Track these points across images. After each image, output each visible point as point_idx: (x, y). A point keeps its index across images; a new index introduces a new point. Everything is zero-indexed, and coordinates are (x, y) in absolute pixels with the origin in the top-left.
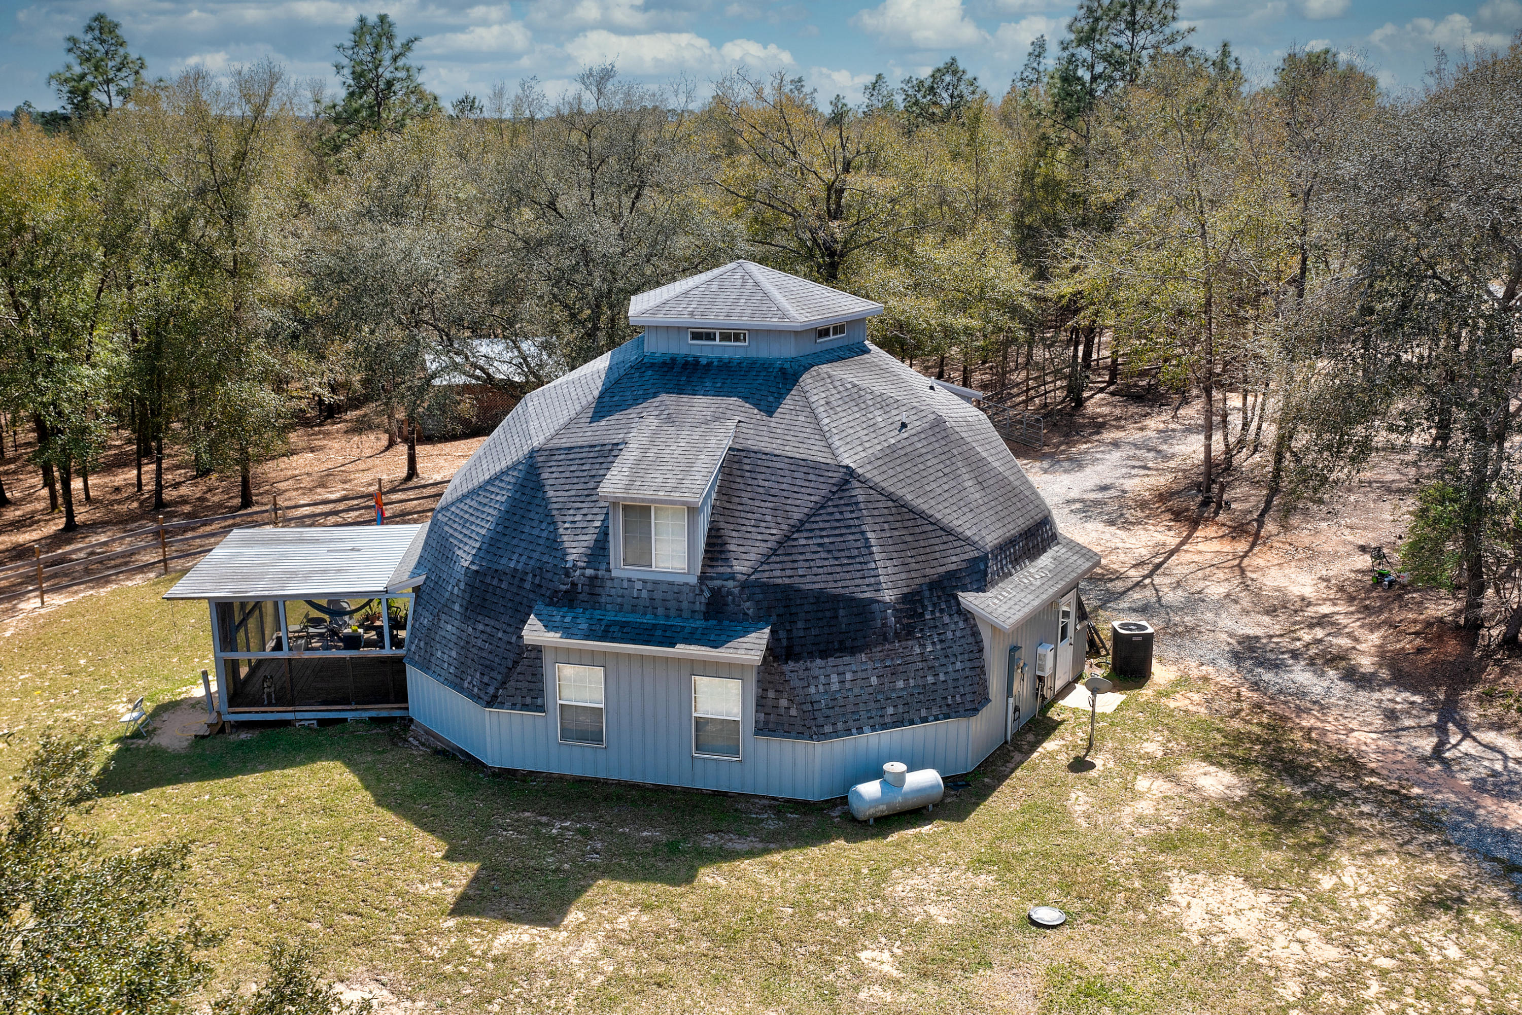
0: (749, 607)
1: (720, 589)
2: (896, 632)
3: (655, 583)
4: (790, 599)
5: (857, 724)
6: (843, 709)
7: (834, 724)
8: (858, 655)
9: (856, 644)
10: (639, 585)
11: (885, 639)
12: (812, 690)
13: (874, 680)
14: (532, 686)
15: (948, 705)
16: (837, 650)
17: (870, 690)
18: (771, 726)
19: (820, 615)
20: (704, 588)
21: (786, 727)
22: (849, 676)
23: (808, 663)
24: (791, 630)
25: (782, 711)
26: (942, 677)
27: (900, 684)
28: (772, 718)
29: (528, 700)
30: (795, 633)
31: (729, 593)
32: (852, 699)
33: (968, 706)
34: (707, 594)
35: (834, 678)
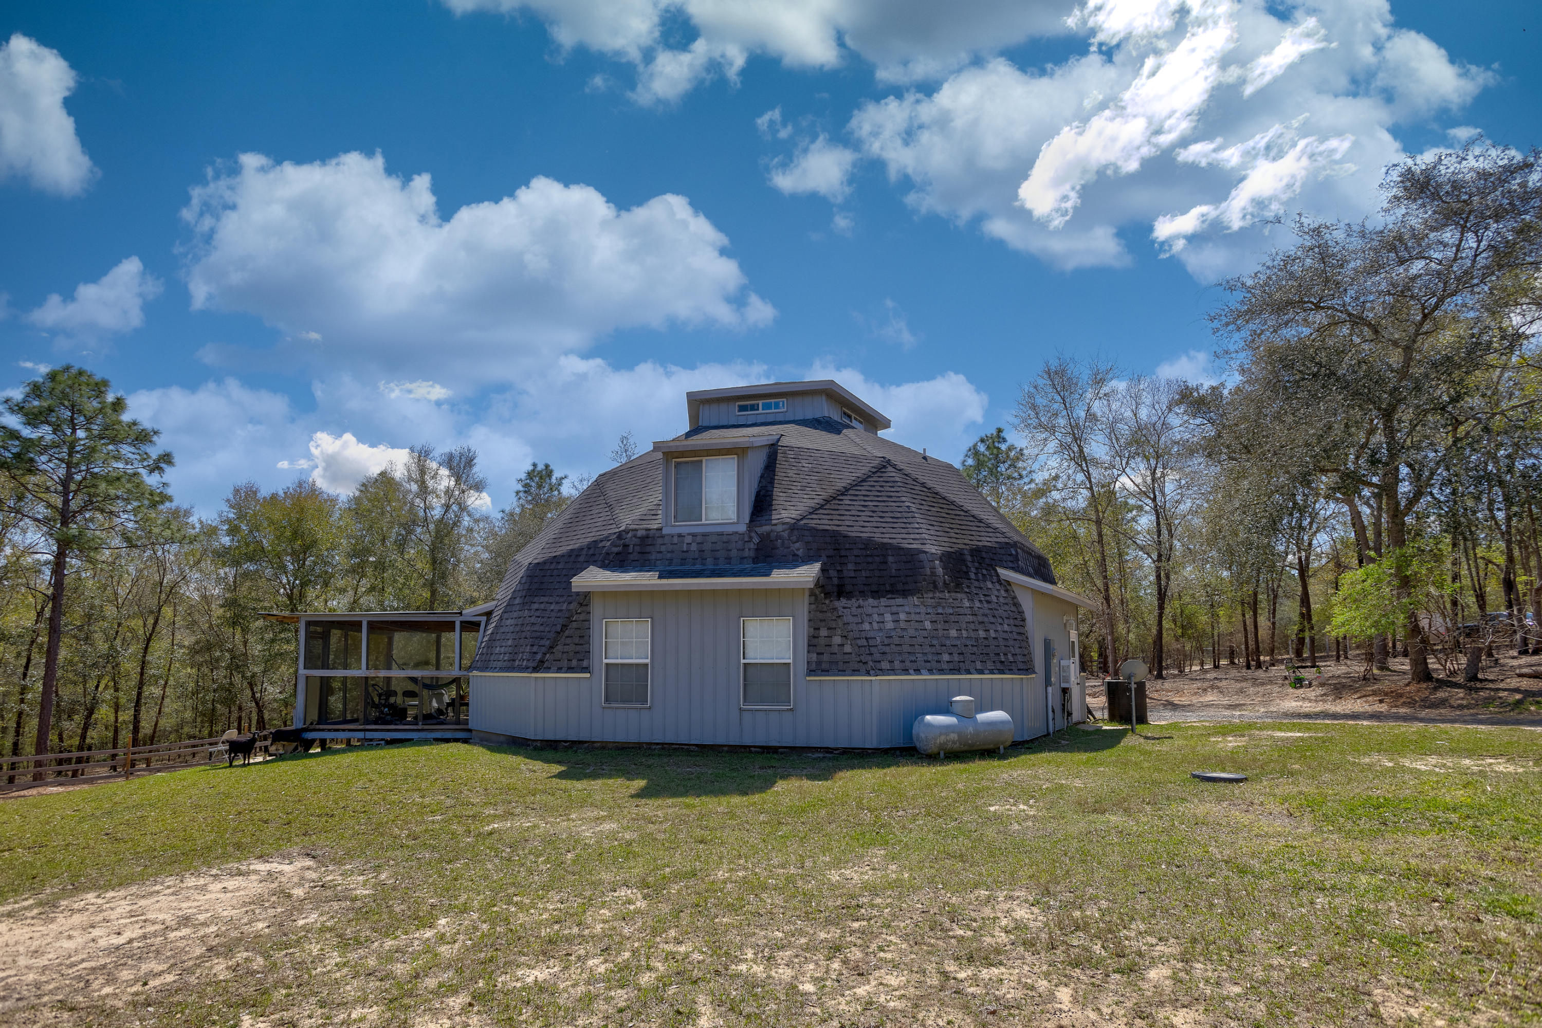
0: (798, 548)
1: (768, 534)
2: (945, 583)
3: (705, 535)
4: (839, 544)
5: (915, 666)
6: (899, 648)
7: (891, 662)
8: (910, 598)
9: (907, 587)
10: (689, 539)
11: (935, 587)
12: (866, 626)
13: (928, 625)
14: (578, 648)
15: (1002, 662)
16: (888, 592)
17: (925, 633)
18: (824, 666)
19: (870, 559)
20: (753, 534)
21: (841, 666)
22: (902, 616)
23: (861, 601)
24: (841, 571)
25: (835, 649)
26: (993, 634)
27: (953, 633)
28: (826, 657)
29: (574, 663)
30: (845, 573)
31: (779, 537)
32: (907, 639)
33: (1021, 666)
34: (756, 540)
35: (888, 617)
